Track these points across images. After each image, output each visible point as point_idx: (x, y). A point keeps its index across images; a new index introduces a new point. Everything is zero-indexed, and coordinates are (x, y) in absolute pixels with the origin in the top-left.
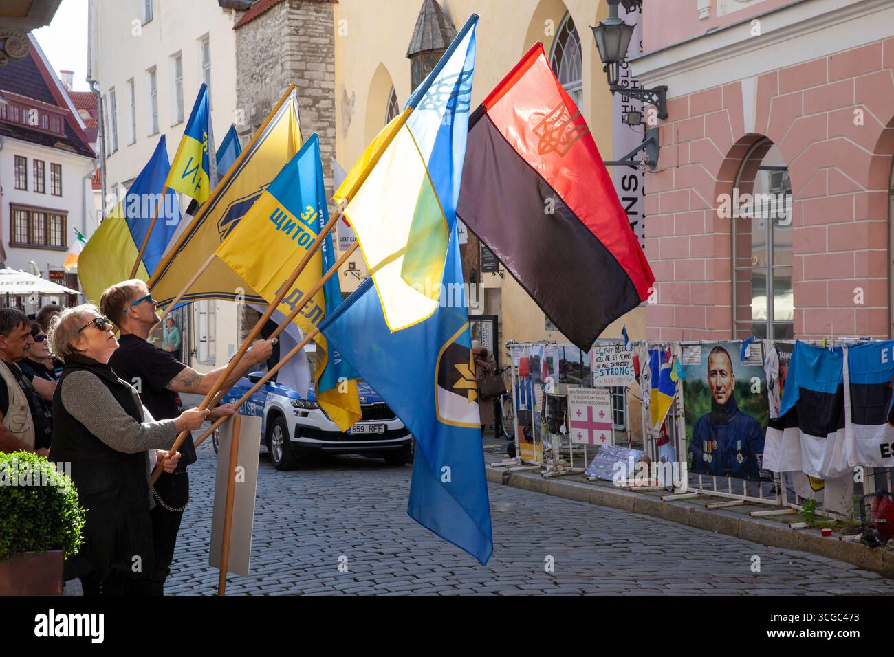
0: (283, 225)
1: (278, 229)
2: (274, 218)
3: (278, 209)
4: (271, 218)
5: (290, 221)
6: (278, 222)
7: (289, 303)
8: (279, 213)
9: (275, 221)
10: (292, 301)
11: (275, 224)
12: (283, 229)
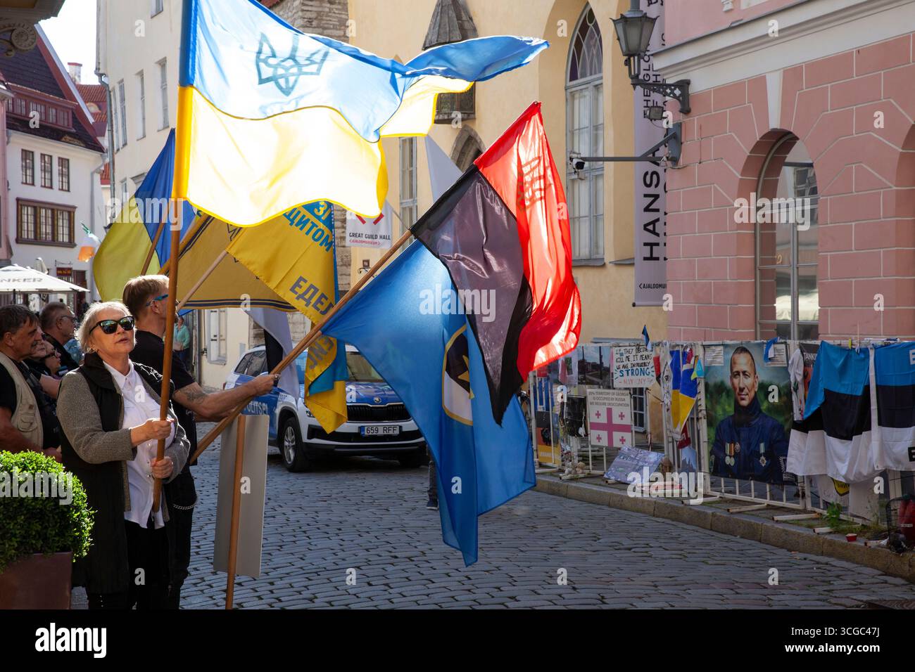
0: (296, 221)
1: (291, 225)
5: (304, 216)
6: (292, 218)
7: (305, 299)
9: (288, 217)
10: (307, 297)
11: (289, 219)
12: (297, 225)
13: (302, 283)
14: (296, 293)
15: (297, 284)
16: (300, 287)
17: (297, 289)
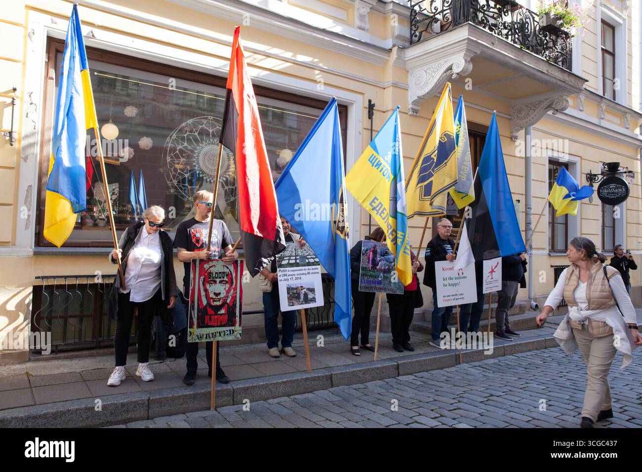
0: (375, 164)
1: (372, 166)
2: (371, 160)
3: (373, 155)
4: (369, 160)
5: (379, 161)
6: (373, 162)
7: (376, 210)
8: (373, 156)
9: (371, 162)
10: (377, 209)
11: (371, 163)
12: (376, 166)
13: (376, 201)
14: (372, 206)
15: (373, 201)
16: (375, 203)
17: (373, 204)
